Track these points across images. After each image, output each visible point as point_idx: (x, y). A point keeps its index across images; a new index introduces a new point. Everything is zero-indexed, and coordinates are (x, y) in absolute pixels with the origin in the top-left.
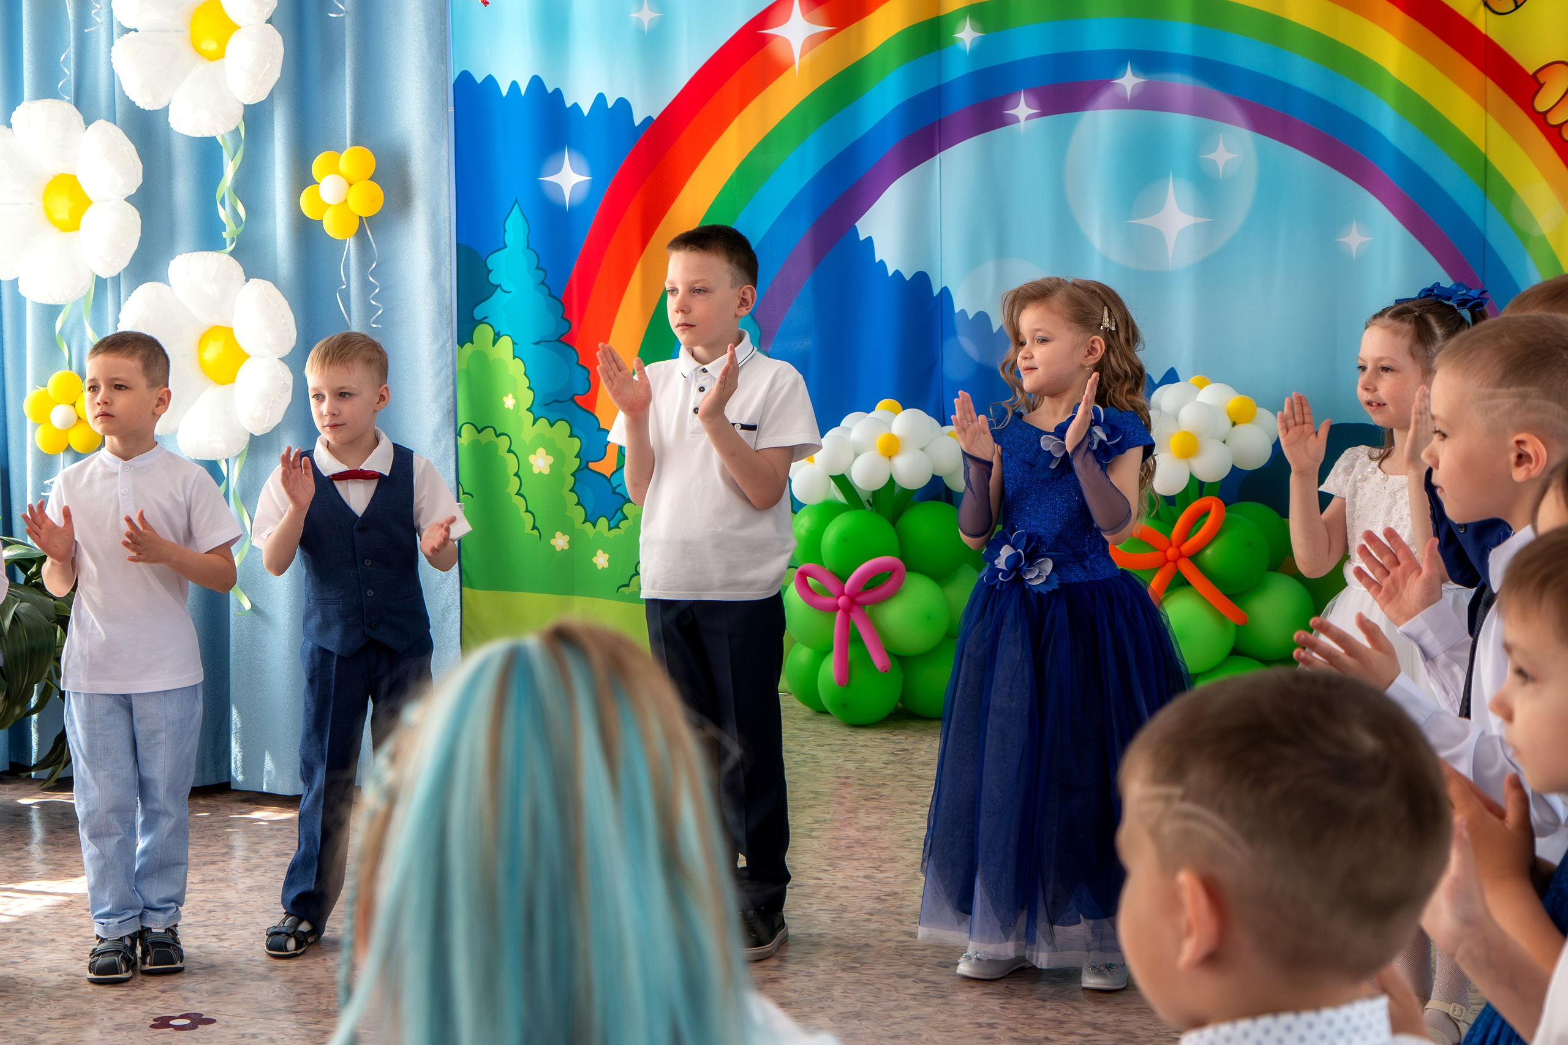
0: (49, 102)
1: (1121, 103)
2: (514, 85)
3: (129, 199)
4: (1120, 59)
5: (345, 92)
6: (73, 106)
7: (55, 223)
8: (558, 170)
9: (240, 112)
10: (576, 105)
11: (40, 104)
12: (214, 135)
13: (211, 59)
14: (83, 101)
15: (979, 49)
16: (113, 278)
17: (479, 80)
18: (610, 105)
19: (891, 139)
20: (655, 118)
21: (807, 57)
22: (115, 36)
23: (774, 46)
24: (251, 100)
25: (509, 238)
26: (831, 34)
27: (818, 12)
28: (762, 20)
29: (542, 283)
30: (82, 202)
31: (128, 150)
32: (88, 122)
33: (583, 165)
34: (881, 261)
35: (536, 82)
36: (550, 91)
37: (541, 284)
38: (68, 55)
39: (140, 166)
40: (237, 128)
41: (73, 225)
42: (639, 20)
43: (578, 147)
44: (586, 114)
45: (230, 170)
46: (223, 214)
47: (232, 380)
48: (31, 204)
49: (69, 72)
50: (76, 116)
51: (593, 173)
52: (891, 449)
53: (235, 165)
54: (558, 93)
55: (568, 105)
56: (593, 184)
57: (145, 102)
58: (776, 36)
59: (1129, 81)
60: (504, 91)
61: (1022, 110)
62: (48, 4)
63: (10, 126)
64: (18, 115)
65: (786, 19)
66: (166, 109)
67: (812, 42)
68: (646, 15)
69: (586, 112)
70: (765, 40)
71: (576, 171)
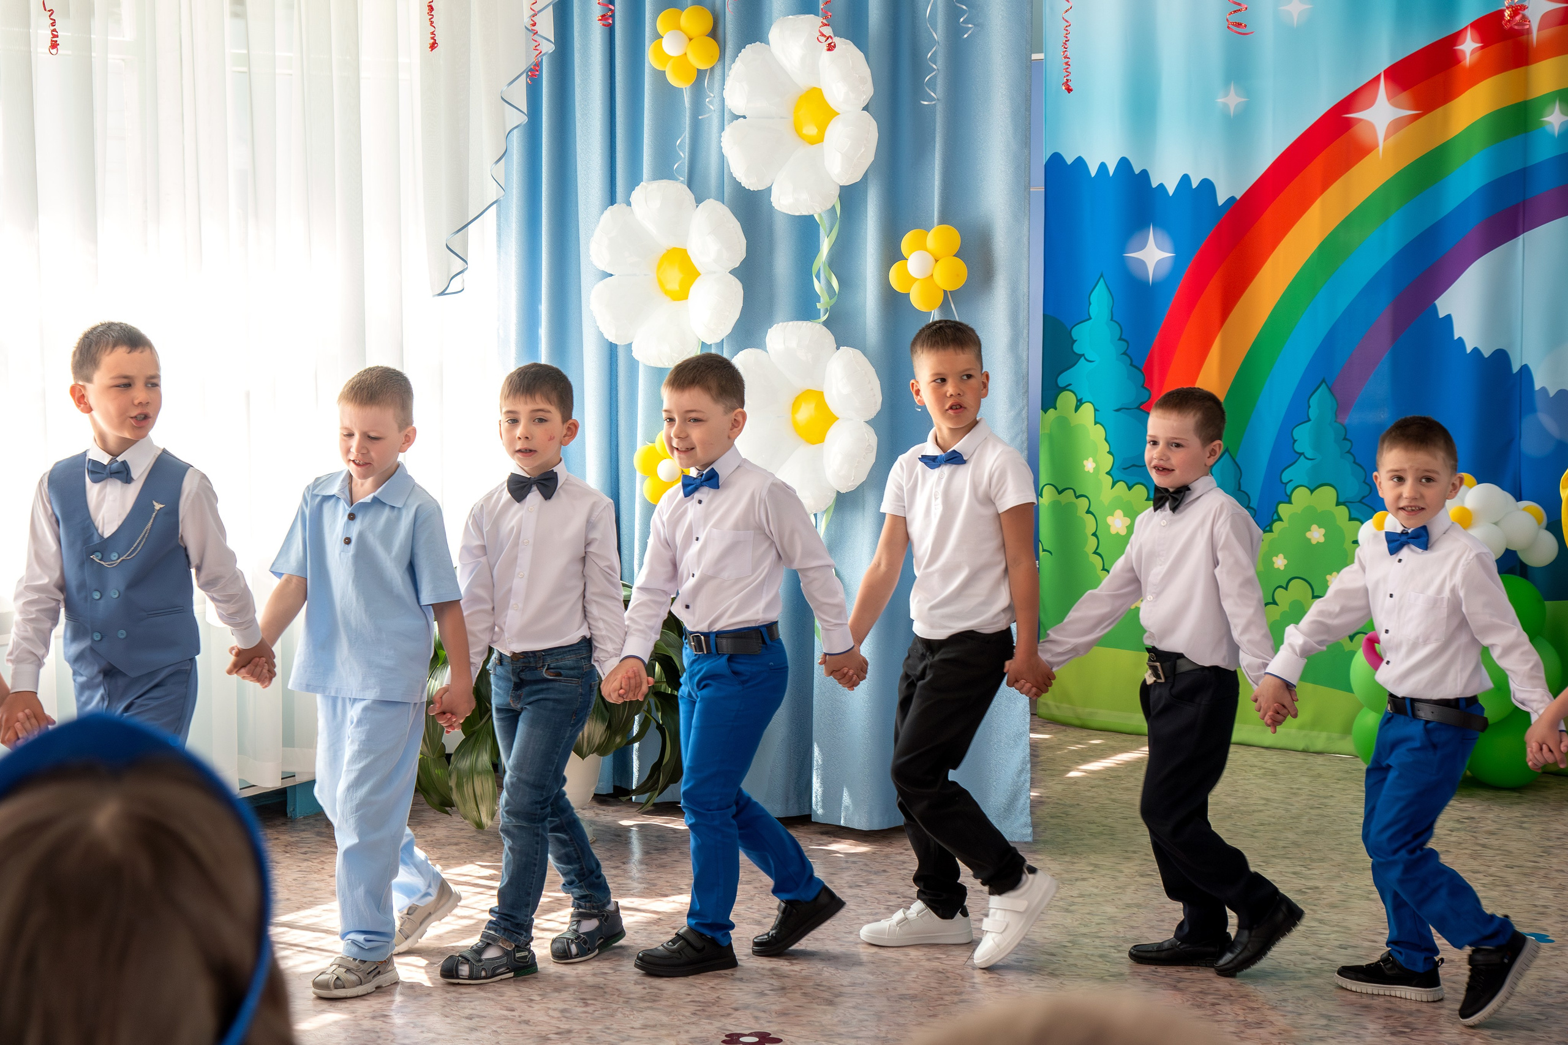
0: (664, 183)
2: (1103, 167)
3: (734, 272)
5: (934, 174)
6: (686, 187)
7: (667, 293)
8: (1142, 246)
9: (837, 192)
10: (1161, 186)
11: (656, 184)
12: (811, 213)
13: (812, 143)
14: (694, 182)
16: (717, 344)
17: (1069, 161)
18: (1195, 185)
19: (1474, 219)
20: (1238, 197)
21: (1391, 139)
22: (726, 122)
23: (1357, 129)
24: (846, 181)
25: (1094, 310)
26: (1416, 118)
27: (1404, 96)
28: (1348, 104)
29: (1125, 353)
30: (691, 273)
31: (735, 226)
32: (699, 201)
33: (1167, 242)
34: (1460, 339)
35: (1124, 164)
36: (1137, 171)
37: (1122, 354)
38: (683, 140)
39: (744, 241)
40: (834, 207)
41: (682, 295)
42: (1226, 105)
43: (1162, 225)
44: (1171, 194)
45: (825, 246)
46: (818, 286)
47: (822, 439)
48: (645, 275)
49: (684, 155)
50: (689, 196)
51: (1177, 249)
53: (830, 242)
54: (1144, 174)
55: (1154, 185)
56: (1176, 260)
57: (750, 183)
58: (1360, 120)
60: (1093, 173)
62: (667, 93)
63: (629, 204)
64: (637, 195)
65: (1371, 103)
66: (769, 189)
67: (1397, 126)
68: (1233, 100)
69: (1171, 192)
70: (1348, 125)
71: (1160, 248)
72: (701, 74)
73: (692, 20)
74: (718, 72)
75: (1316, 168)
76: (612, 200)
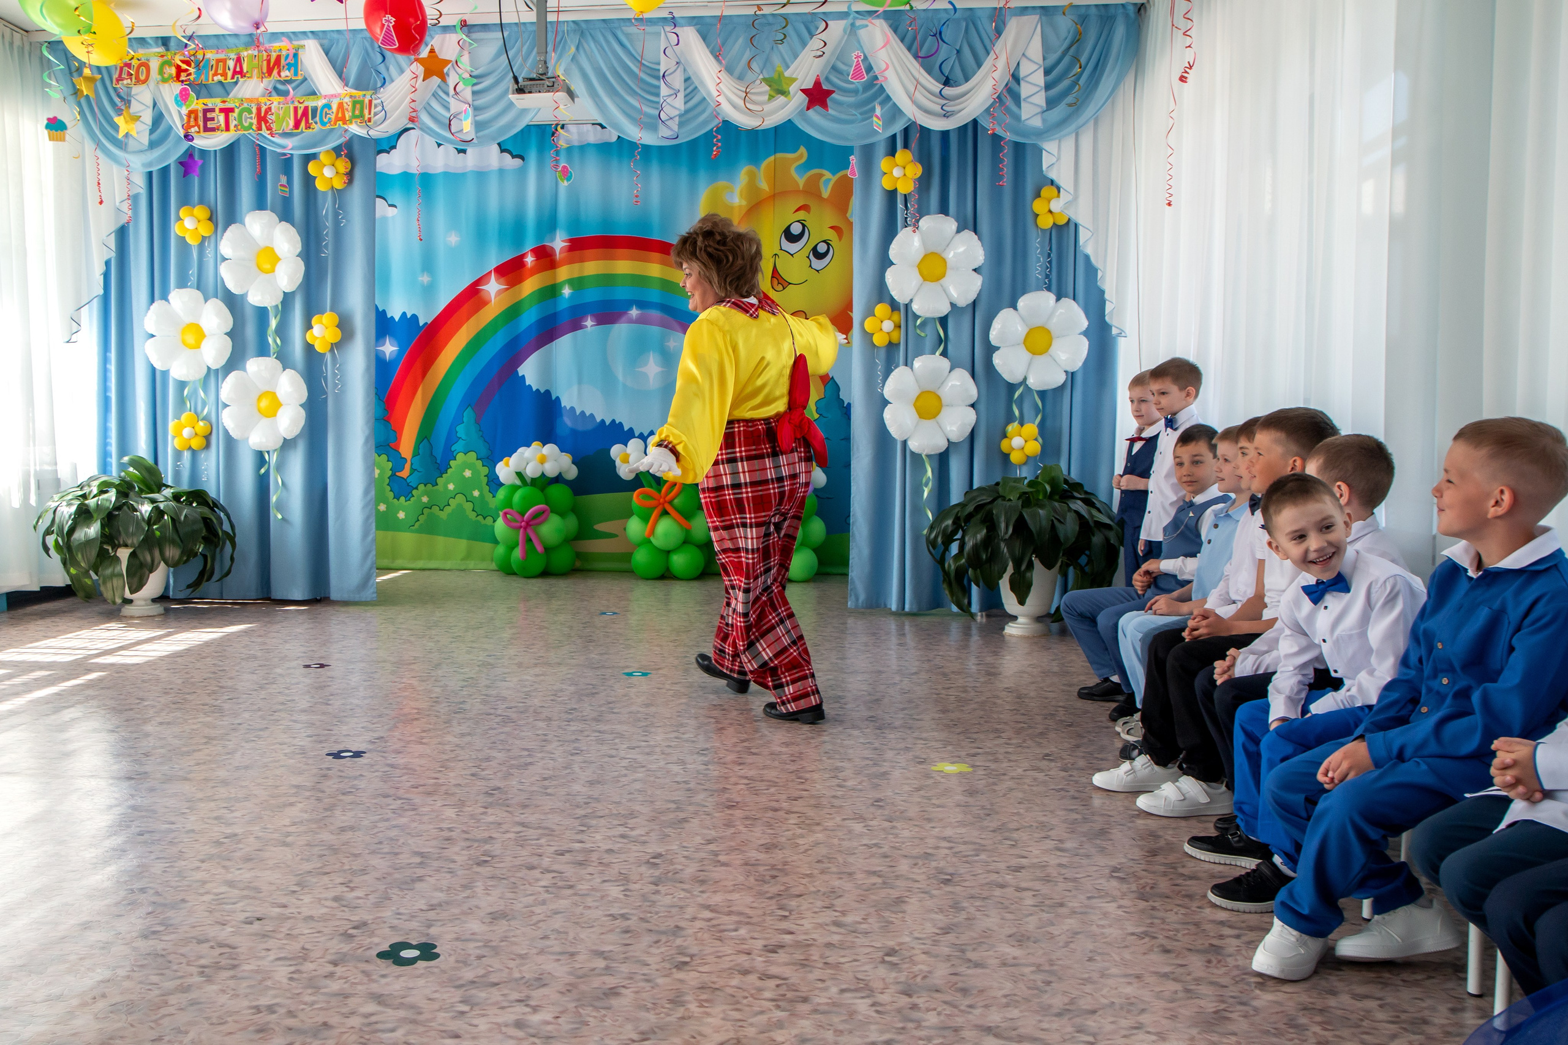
0: (185, 290)
1: (631, 321)
3: (226, 334)
4: (630, 303)
5: (327, 289)
6: (198, 292)
7: (187, 345)
8: (384, 344)
10: (392, 317)
11: (181, 291)
12: (267, 306)
13: (267, 273)
14: (202, 289)
15: (572, 296)
16: (217, 370)
18: (409, 316)
19: (533, 334)
20: (429, 323)
21: (497, 299)
22: (219, 261)
23: (483, 294)
24: (286, 292)
26: (507, 289)
27: (502, 280)
28: (478, 282)
30: (201, 336)
31: (226, 312)
32: (206, 301)
33: (395, 343)
34: (528, 385)
35: (375, 306)
36: (381, 310)
37: (375, 394)
38: (193, 271)
39: (231, 319)
40: (278, 305)
41: (198, 346)
42: (423, 281)
43: (393, 335)
44: (397, 321)
45: (273, 322)
46: (270, 341)
47: (275, 415)
48: (175, 337)
49: (194, 278)
50: (199, 296)
51: (399, 346)
52: (543, 460)
53: (276, 320)
54: (385, 311)
55: (389, 315)
56: (399, 352)
57: (235, 291)
58: (483, 290)
59: (634, 312)
61: (589, 323)
62: (184, 246)
63: (165, 301)
64: (169, 297)
65: (489, 282)
66: (244, 295)
67: (499, 292)
68: (426, 279)
69: (397, 318)
70: (477, 292)
71: (392, 344)
72: (204, 238)
73: (200, 212)
74: (214, 237)
75: (465, 310)
76: (153, 301)
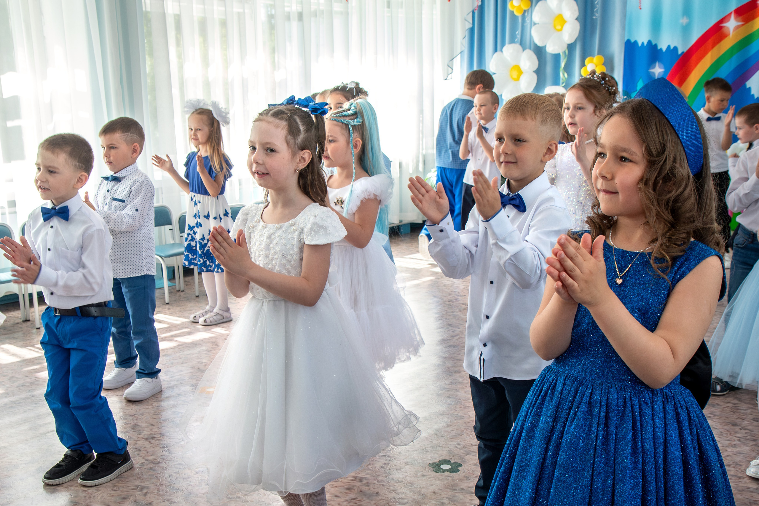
0: (513, 45)
2: (643, 43)
3: (534, 72)
5: (596, 40)
6: (520, 46)
7: (513, 79)
8: (654, 67)
9: (566, 46)
10: (661, 49)
11: (511, 45)
12: (559, 53)
13: (559, 31)
14: (523, 44)
17: (633, 41)
20: (685, 52)
21: (735, 32)
22: (532, 26)
23: (724, 29)
24: (570, 42)
26: (743, 25)
27: (740, 18)
28: (722, 21)
30: (521, 73)
31: (534, 57)
32: (524, 50)
33: (662, 67)
34: (753, 94)
35: (650, 42)
36: (653, 44)
38: (518, 32)
39: (538, 62)
40: (565, 52)
41: (518, 79)
42: (683, 22)
43: (660, 61)
44: (664, 51)
45: (563, 64)
46: (560, 76)
49: (519, 37)
50: (520, 48)
51: (665, 68)
53: (564, 62)
54: (656, 45)
55: (659, 48)
56: (665, 72)
57: (539, 44)
58: (725, 26)
60: (640, 44)
62: (514, 17)
63: (502, 51)
64: (504, 49)
65: (729, 21)
66: (545, 47)
67: (737, 28)
68: (685, 21)
69: (664, 49)
70: (721, 28)
71: (660, 67)
72: (525, 11)
74: (530, 11)
75: (710, 41)
76: (496, 50)
